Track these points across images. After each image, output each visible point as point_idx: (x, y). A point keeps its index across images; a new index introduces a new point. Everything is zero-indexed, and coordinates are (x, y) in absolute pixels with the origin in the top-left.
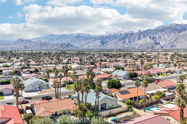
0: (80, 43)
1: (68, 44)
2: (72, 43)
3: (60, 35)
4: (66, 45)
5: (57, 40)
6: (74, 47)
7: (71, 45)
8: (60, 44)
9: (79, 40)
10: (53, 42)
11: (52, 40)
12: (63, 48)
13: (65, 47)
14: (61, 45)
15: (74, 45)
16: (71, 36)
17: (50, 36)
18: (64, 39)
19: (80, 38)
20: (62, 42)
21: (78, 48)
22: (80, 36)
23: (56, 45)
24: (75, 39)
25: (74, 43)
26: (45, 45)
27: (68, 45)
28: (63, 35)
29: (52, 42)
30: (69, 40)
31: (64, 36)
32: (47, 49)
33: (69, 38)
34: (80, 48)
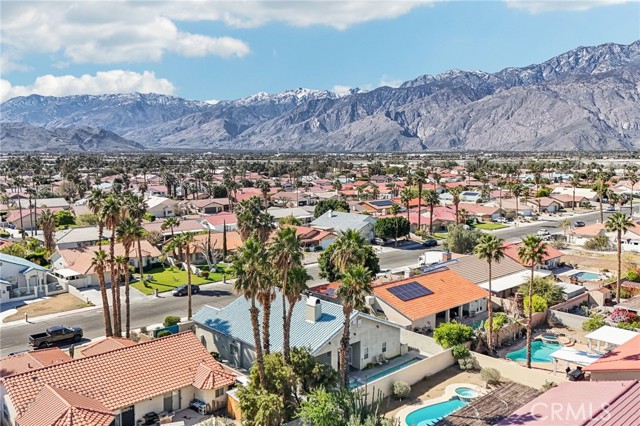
0: (149, 128)
1: (102, 131)
2: (119, 129)
3: (70, 98)
4: (96, 136)
5: (57, 115)
6: (126, 141)
7: (116, 137)
8: (71, 133)
9: (145, 116)
10: (41, 125)
11: (36, 117)
12: (81, 147)
13: (90, 141)
14: (76, 136)
15: (126, 136)
16: (114, 104)
17: (27, 103)
18: (84, 115)
19: (148, 111)
20: (78, 125)
21: (143, 148)
22: (148, 102)
23: (54, 133)
24: (130, 114)
25: (126, 129)
26: (8, 135)
27: (104, 135)
28: (83, 97)
29: (36, 125)
30: (105, 116)
31: (83, 102)
32: (17, 148)
33: (107, 109)
34: (150, 147)
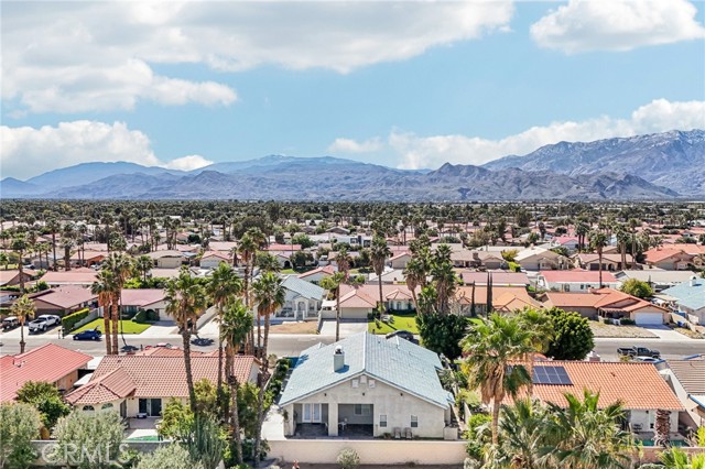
0: (688, 172)
1: (628, 177)
2: (650, 174)
3: (598, 142)
4: (620, 182)
5: (583, 160)
6: (655, 188)
7: (642, 183)
8: (594, 180)
9: (685, 158)
10: (565, 173)
11: (561, 164)
12: (602, 194)
13: (613, 188)
14: (598, 183)
15: (657, 182)
16: (647, 146)
17: (555, 151)
18: (611, 159)
19: (689, 152)
20: (603, 171)
21: (675, 194)
22: (690, 141)
23: (576, 181)
24: (665, 156)
25: (659, 173)
26: (531, 183)
27: (629, 180)
28: (612, 140)
29: (560, 172)
30: (634, 160)
31: (613, 146)
32: (538, 197)
33: (636, 153)
34: (684, 194)
